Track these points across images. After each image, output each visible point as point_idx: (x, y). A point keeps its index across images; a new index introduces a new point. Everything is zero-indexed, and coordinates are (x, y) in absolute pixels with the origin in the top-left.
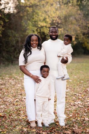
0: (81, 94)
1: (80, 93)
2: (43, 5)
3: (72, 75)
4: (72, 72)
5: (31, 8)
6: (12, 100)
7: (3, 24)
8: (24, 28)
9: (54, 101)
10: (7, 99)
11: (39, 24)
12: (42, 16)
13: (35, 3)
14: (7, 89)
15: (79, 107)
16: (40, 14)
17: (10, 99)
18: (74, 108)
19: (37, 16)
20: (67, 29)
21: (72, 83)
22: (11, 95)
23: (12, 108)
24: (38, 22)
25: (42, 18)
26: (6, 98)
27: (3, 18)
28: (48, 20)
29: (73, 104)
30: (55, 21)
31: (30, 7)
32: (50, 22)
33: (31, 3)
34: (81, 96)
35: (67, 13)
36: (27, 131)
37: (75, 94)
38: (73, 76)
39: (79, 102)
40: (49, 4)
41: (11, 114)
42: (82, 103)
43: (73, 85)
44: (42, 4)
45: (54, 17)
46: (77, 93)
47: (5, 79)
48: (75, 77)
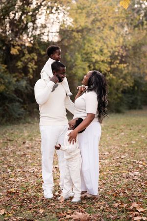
0: (143, 161)
1: (142, 159)
2: (99, 28)
3: (139, 133)
4: (140, 130)
5: (80, 34)
6: (36, 170)
7: (38, 59)
8: (71, 63)
9: (99, 171)
10: (29, 168)
11: (94, 58)
12: (96, 46)
13: (86, 25)
14: (34, 154)
15: (134, 180)
16: (94, 42)
17: (34, 168)
18: (126, 181)
19: (90, 45)
20: (138, 65)
21: (134, 145)
22: (37, 163)
23: (32, 181)
24: (91, 55)
25: (97, 49)
26: (28, 166)
27: (38, 49)
28: (105, 51)
29: (126, 176)
30: (116, 54)
31: (78, 32)
32: (109, 54)
33: (80, 26)
34: (142, 164)
35: (137, 40)
36: (44, 213)
37: (134, 162)
38: (139, 136)
39: (137, 173)
40: (107, 27)
41: (29, 189)
42: (140, 174)
43: (135, 148)
44: (97, 27)
45: (115, 47)
46: (137, 160)
47: (36, 141)
48: (143, 136)
